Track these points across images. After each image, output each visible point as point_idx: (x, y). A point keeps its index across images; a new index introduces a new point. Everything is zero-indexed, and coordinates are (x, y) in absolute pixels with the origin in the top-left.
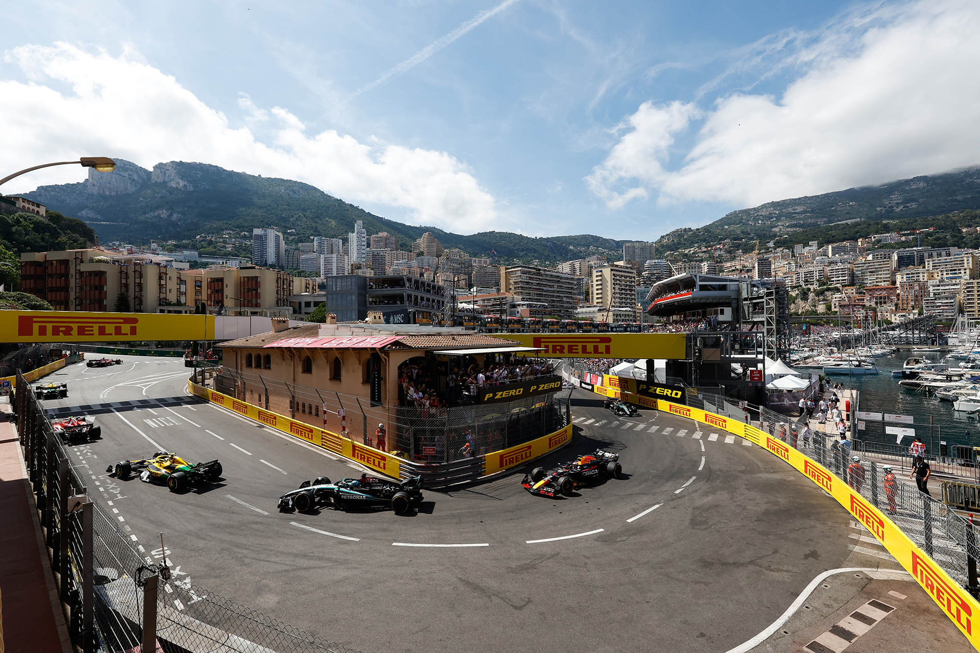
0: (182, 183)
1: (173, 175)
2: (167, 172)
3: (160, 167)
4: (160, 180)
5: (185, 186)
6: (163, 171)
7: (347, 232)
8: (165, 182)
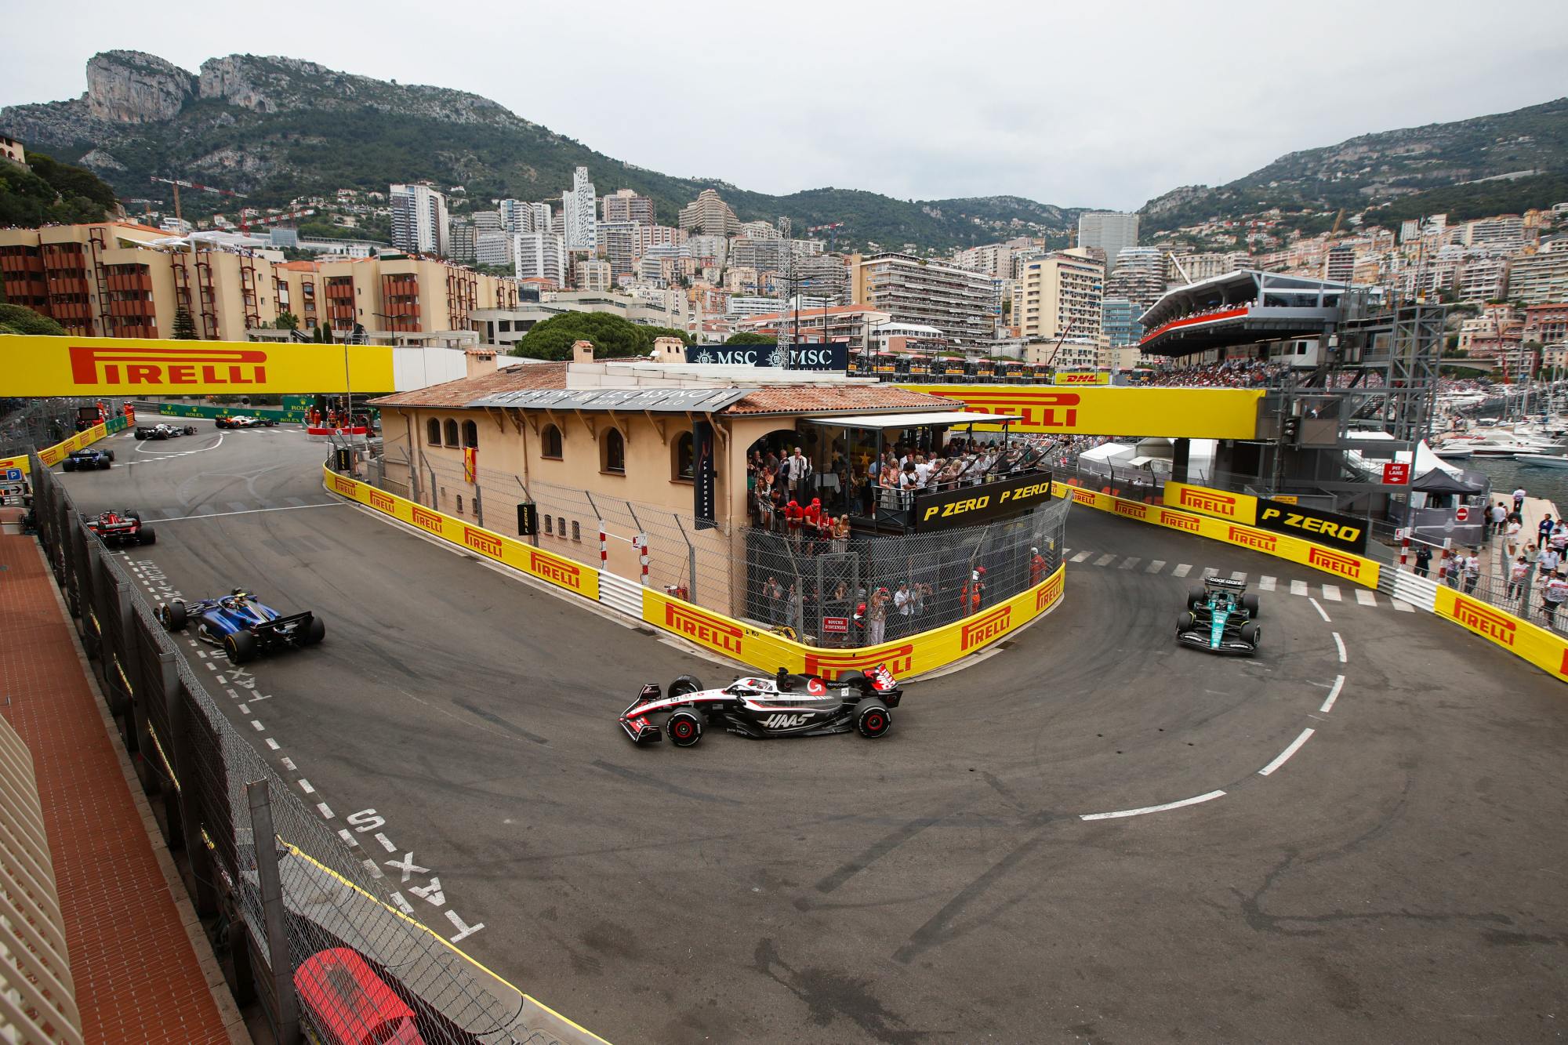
0: (255, 98)
1: (237, 80)
2: (226, 76)
3: (211, 65)
4: (217, 92)
5: (261, 104)
6: (219, 73)
7: (558, 191)
8: (224, 97)
